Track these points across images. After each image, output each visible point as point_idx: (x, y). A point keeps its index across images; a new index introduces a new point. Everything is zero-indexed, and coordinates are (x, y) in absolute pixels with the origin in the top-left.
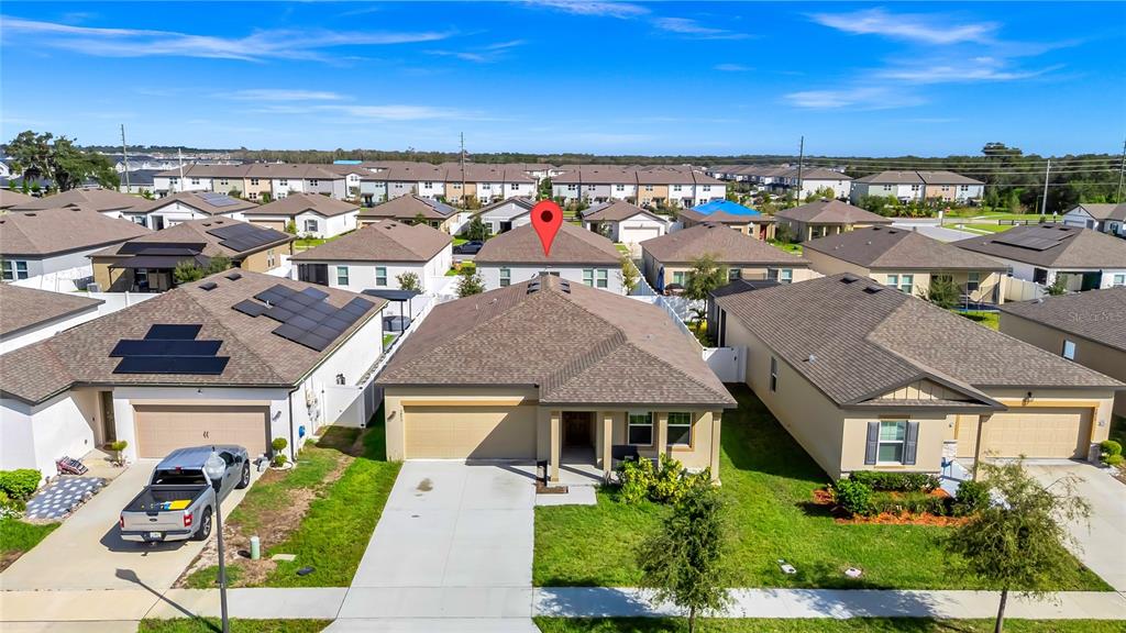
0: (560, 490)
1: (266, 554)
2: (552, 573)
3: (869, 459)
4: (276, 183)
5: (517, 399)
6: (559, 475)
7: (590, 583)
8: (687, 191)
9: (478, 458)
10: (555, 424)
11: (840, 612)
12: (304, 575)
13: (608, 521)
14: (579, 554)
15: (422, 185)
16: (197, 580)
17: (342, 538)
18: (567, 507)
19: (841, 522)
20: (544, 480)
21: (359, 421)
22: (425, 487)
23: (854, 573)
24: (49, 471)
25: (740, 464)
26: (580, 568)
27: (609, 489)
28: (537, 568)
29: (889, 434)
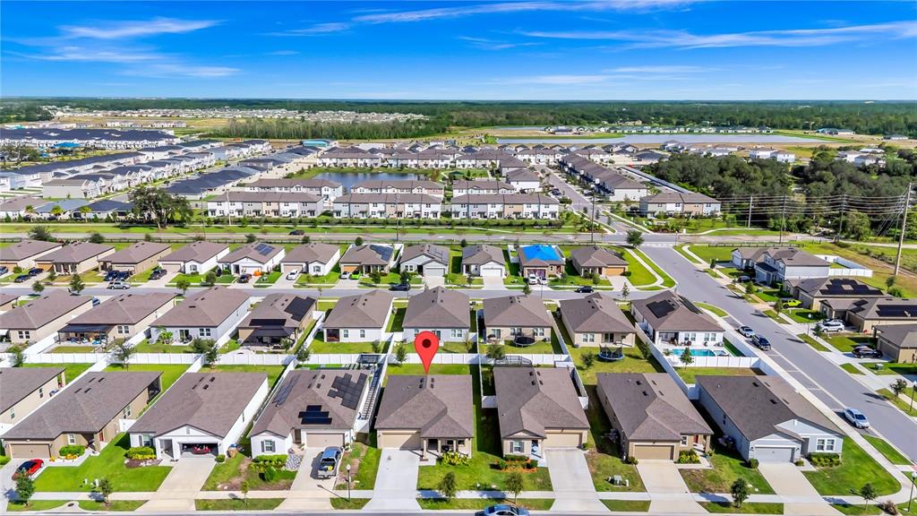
0: (427, 460)
1: (352, 481)
2: (421, 486)
3: (511, 451)
4: (282, 205)
5: (415, 432)
6: (427, 455)
7: (430, 489)
8: (534, 208)
9: (403, 448)
10: (425, 442)
11: (485, 497)
12: (362, 487)
13: (437, 471)
14: (429, 481)
15: (371, 205)
16: (340, 487)
17: (369, 476)
18: (427, 466)
19: (498, 471)
20: (422, 456)
21: (367, 431)
22: (389, 459)
23: (494, 487)
24: (287, 453)
25: (480, 449)
26: (428, 485)
27: (440, 460)
28: (418, 485)
29: (516, 444)
